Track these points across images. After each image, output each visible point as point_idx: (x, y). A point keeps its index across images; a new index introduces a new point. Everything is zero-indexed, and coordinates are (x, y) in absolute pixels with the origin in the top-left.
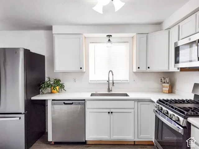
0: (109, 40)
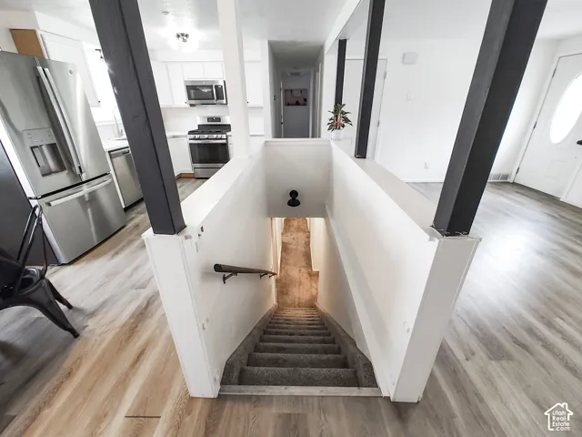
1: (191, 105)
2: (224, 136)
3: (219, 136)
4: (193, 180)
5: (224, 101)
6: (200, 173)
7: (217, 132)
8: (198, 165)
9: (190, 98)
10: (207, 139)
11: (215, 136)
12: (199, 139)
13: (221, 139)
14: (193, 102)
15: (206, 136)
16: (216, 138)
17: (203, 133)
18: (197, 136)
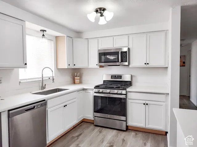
0: (43, 35)
1: (101, 66)
2: (124, 92)
3: (120, 92)
4: (92, 127)
5: (127, 63)
6: (99, 121)
7: (118, 88)
8: (98, 115)
9: (100, 61)
10: (109, 93)
11: (116, 91)
12: (102, 93)
13: (121, 94)
14: (103, 64)
15: (108, 91)
16: (116, 93)
17: (106, 88)
18: (101, 90)
